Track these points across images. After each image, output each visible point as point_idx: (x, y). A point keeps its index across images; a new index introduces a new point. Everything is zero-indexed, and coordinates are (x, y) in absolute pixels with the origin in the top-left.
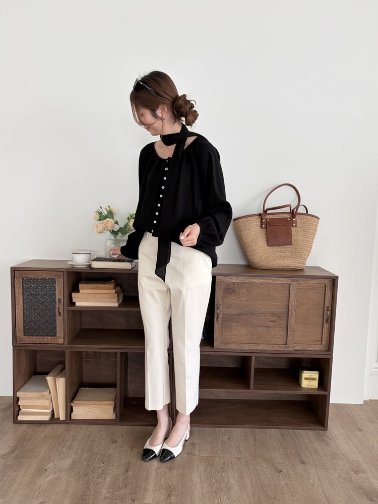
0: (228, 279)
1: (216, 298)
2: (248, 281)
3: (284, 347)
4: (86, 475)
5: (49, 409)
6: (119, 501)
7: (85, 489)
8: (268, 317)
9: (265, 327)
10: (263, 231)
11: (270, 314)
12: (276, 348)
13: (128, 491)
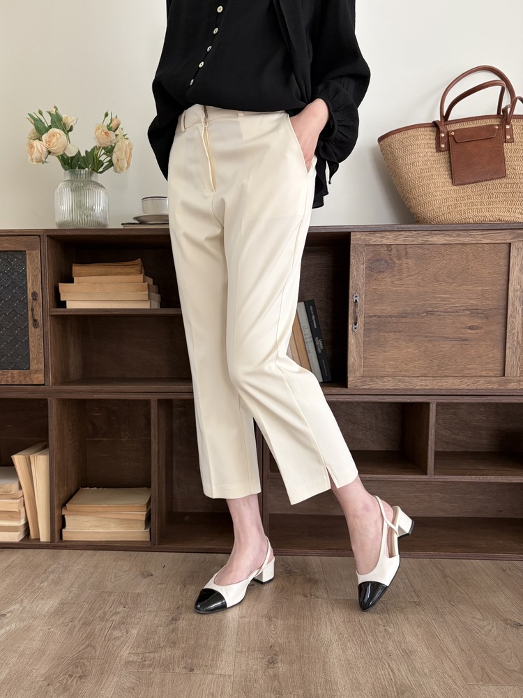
0: (376, 239)
1: (351, 281)
2: (420, 240)
3: (499, 383)
4: (86, 624)
5: (19, 519)
6: (157, 670)
7: (83, 646)
8: (462, 319)
9: (456, 339)
10: (443, 157)
11: (468, 312)
12: (481, 385)
13: (178, 653)
